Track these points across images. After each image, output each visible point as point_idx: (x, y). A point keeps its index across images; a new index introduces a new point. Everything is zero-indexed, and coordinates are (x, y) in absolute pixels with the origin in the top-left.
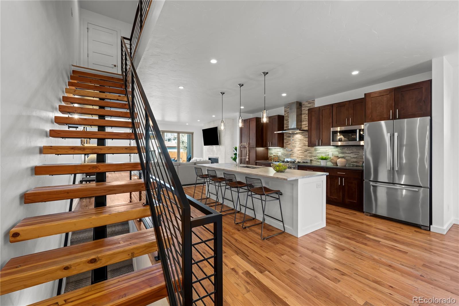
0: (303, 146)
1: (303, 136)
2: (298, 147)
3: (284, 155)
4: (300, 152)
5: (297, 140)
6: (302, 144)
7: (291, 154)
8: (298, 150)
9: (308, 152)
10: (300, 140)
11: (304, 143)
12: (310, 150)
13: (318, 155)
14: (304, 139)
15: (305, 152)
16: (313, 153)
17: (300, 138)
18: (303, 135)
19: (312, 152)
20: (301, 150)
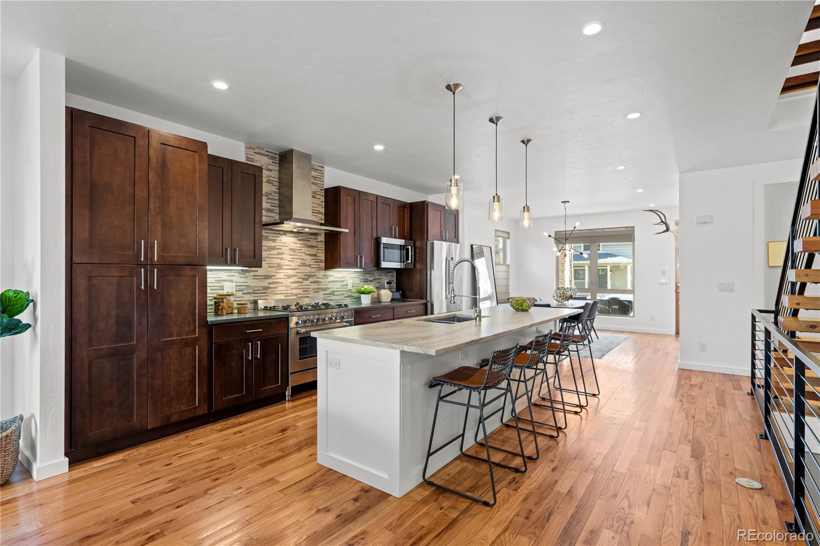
0: (299, 266)
1: (302, 242)
2: (288, 269)
3: (245, 291)
4: (292, 280)
5: (285, 250)
6: (298, 262)
7: (266, 288)
8: (289, 277)
9: (311, 280)
10: (293, 250)
11: (302, 259)
12: (315, 276)
13: (331, 285)
14: (303, 249)
15: (304, 279)
16: (321, 282)
17: (294, 246)
18: (300, 238)
19: (320, 280)
20: (296, 276)
